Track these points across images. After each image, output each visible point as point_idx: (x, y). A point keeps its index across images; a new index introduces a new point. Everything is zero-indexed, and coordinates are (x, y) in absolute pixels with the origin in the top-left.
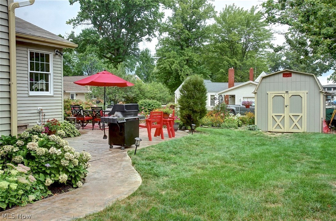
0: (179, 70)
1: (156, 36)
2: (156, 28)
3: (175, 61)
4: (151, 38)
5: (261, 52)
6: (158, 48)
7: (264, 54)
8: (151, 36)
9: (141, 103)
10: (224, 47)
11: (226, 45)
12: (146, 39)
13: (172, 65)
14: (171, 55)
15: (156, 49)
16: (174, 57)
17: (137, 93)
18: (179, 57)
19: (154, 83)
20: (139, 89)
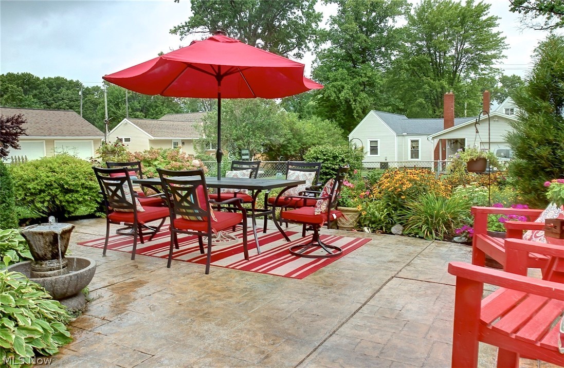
0: (351, 100)
1: (311, 50)
2: (309, 38)
3: (345, 85)
4: (303, 53)
5: (482, 70)
6: (316, 65)
7: (487, 73)
8: (303, 49)
9: (315, 155)
10: (423, 62)
11: (427, 58)
12: (294, 55)
13: (340, 93)
14: (339, 76)
15: (312, 67)
16: (343, 80)
17: (288, 136)
18: (351, 79)
19: (316, 120)
20: (292, 130)
